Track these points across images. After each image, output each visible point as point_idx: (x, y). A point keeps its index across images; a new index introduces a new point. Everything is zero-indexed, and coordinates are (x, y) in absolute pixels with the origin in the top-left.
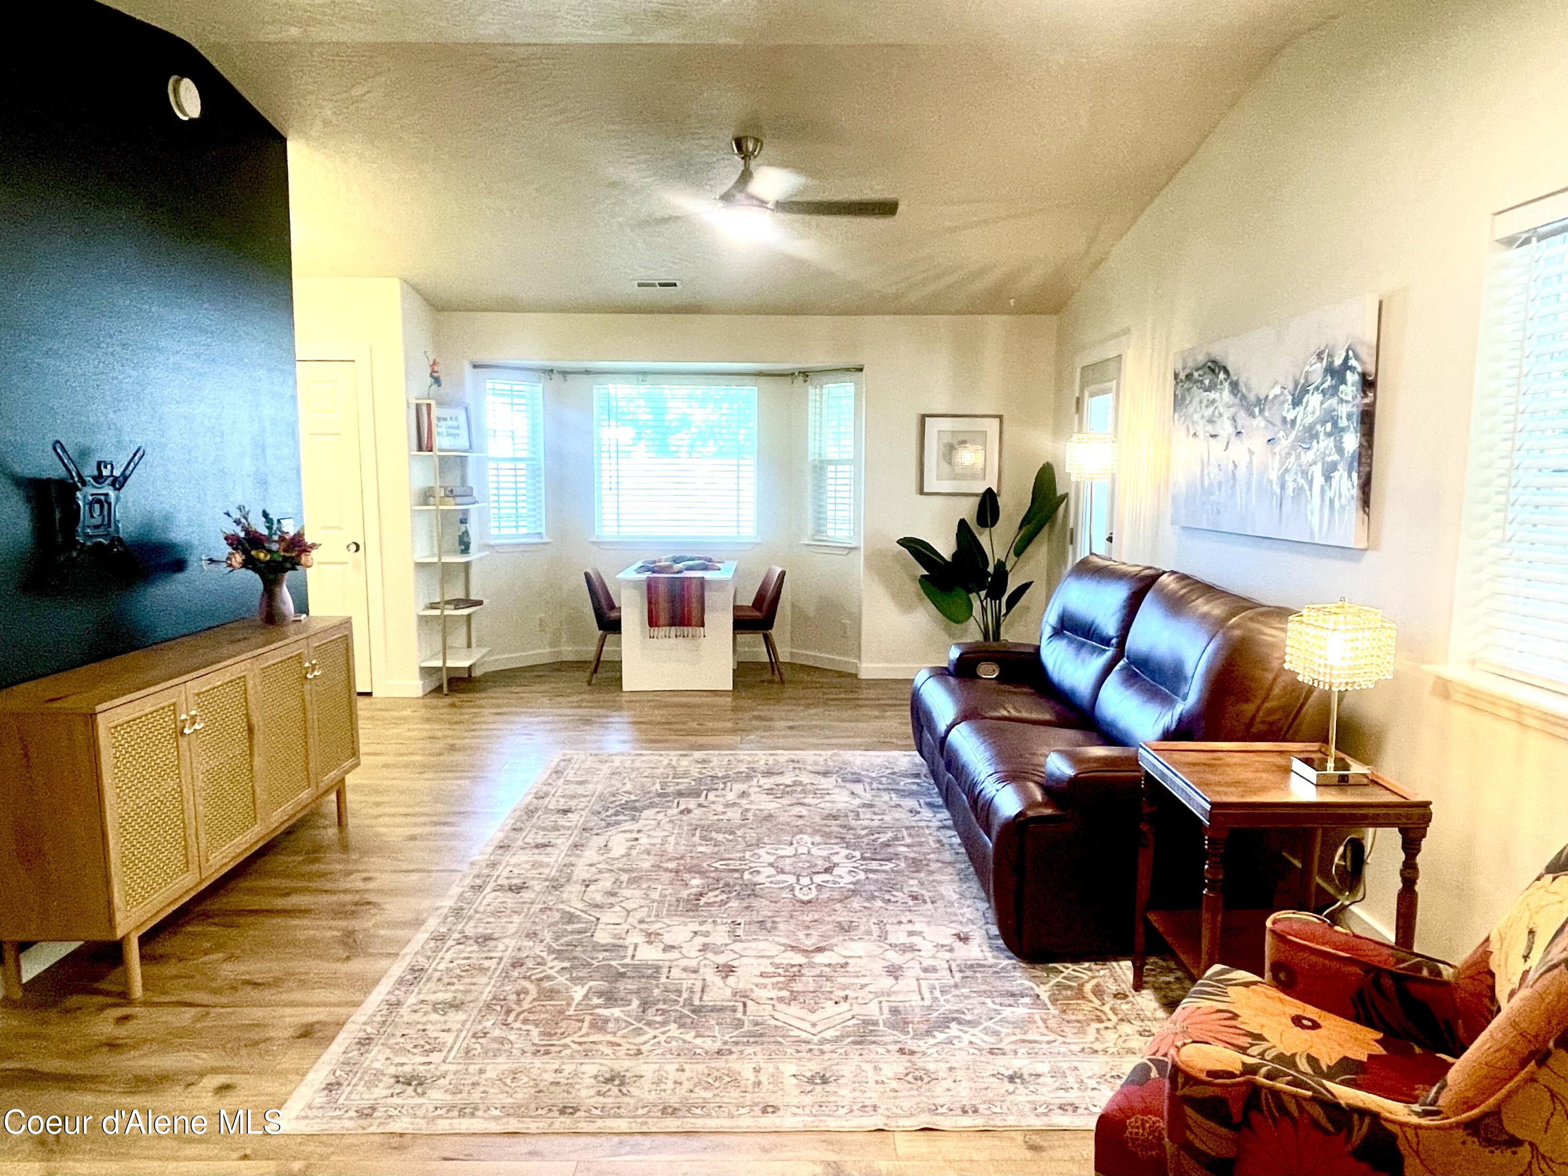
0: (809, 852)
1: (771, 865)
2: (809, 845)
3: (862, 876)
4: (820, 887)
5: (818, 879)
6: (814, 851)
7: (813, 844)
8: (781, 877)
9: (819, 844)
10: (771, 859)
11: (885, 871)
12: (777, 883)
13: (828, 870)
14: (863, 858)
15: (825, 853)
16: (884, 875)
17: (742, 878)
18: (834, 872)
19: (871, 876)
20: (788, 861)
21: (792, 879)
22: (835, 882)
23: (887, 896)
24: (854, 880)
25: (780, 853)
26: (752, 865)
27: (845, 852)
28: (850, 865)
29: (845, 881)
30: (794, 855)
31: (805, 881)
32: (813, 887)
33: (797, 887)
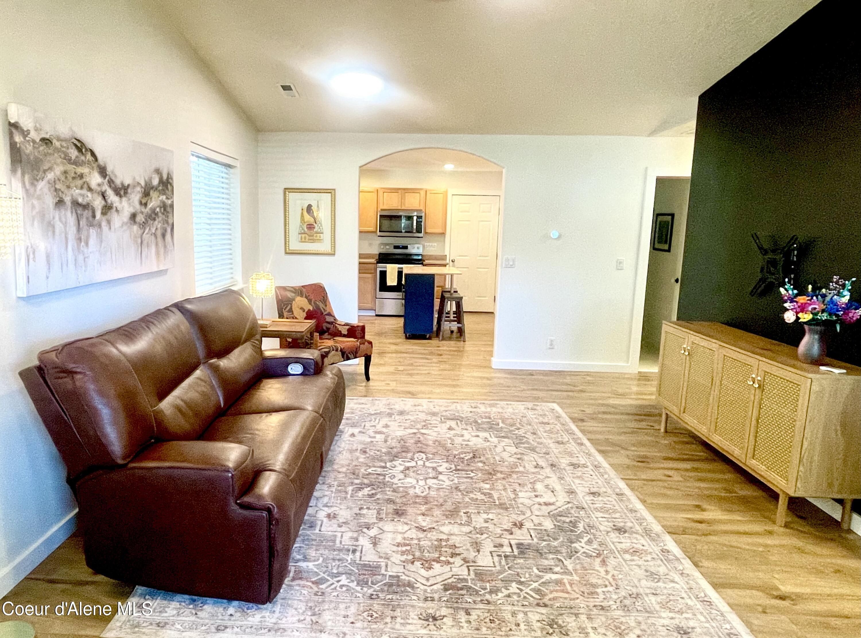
0: (418, 481)
1: (440, 473)
2: (417, 487)
3: (388, 465)
4: (412, 459)
5: (413, 464)
6: (414, 482)
7: (415, 488)
8: (435, 465)
9: (411, 487)
10: (441, 477)
11: (375, 467)
12: (436, 462)
13: (408, 468)
14: (384, 475)
15: (408, 480)
16: (376, 464)
17: (456, 466)
18: (403, 467)
19: (383, 464)
20: (431, 475)
21: (427, 464)
22: (404, 461)
23: (379, 453)
24: (394, 462)
25: (435, 481)
26: (451, 474)
27: (395, 481)
28: (394, 472)
29: (398, 462)
30: (426, 479)
31: (420, 463)
32: (416, 459)
33: (424, 459)
